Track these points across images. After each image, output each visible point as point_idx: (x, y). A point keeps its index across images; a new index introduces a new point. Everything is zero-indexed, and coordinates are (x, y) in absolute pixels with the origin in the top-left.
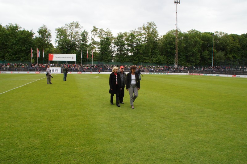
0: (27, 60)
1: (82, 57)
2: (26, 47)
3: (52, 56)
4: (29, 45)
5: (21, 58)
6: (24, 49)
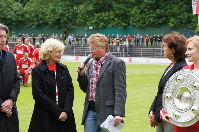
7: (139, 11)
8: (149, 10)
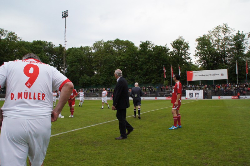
0: (159, 82)
1: (237, 73)
2: (157, 66)
3: (192, 75)
4: (162, 63)
5: (153, 80)
6: (155, 69)
7: (138, 77)
8: (143, 76)
